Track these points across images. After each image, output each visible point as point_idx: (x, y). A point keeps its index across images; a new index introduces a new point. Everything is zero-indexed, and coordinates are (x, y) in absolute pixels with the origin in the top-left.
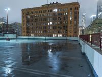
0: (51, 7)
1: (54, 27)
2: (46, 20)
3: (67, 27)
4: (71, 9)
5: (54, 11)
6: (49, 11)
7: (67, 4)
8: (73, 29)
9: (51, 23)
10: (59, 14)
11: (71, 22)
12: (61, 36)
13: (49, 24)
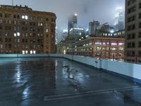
4: (47, 20)
5: (23, 17)
7: (42, 12)
9: (19, 34)
10: (31, 24)
12: (34, 52)
13: (15, 35)
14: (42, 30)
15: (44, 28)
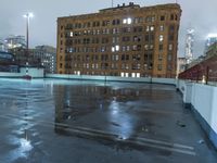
0: (119, 14)
1: (124, 57)
2: (107, 41)
3: (151, 56)
4: (162, 18)
5: (125, 21)
6: (114, 23)
7: (153, 7)
8: (164, 62)
9: (117, 48)
10: (135, 30)
11: (161, 47)
12: (138, 75)
13: (113, 49)
14: (153, 38)
15: (157, 35)
